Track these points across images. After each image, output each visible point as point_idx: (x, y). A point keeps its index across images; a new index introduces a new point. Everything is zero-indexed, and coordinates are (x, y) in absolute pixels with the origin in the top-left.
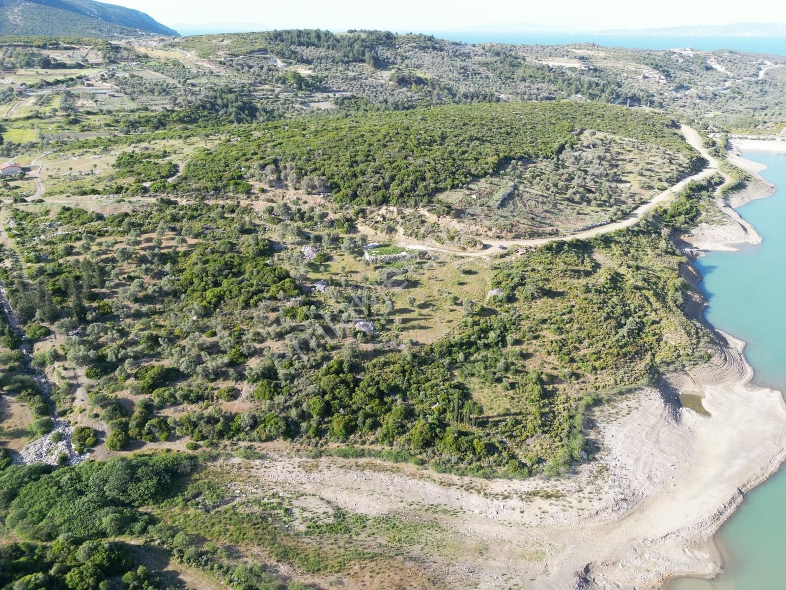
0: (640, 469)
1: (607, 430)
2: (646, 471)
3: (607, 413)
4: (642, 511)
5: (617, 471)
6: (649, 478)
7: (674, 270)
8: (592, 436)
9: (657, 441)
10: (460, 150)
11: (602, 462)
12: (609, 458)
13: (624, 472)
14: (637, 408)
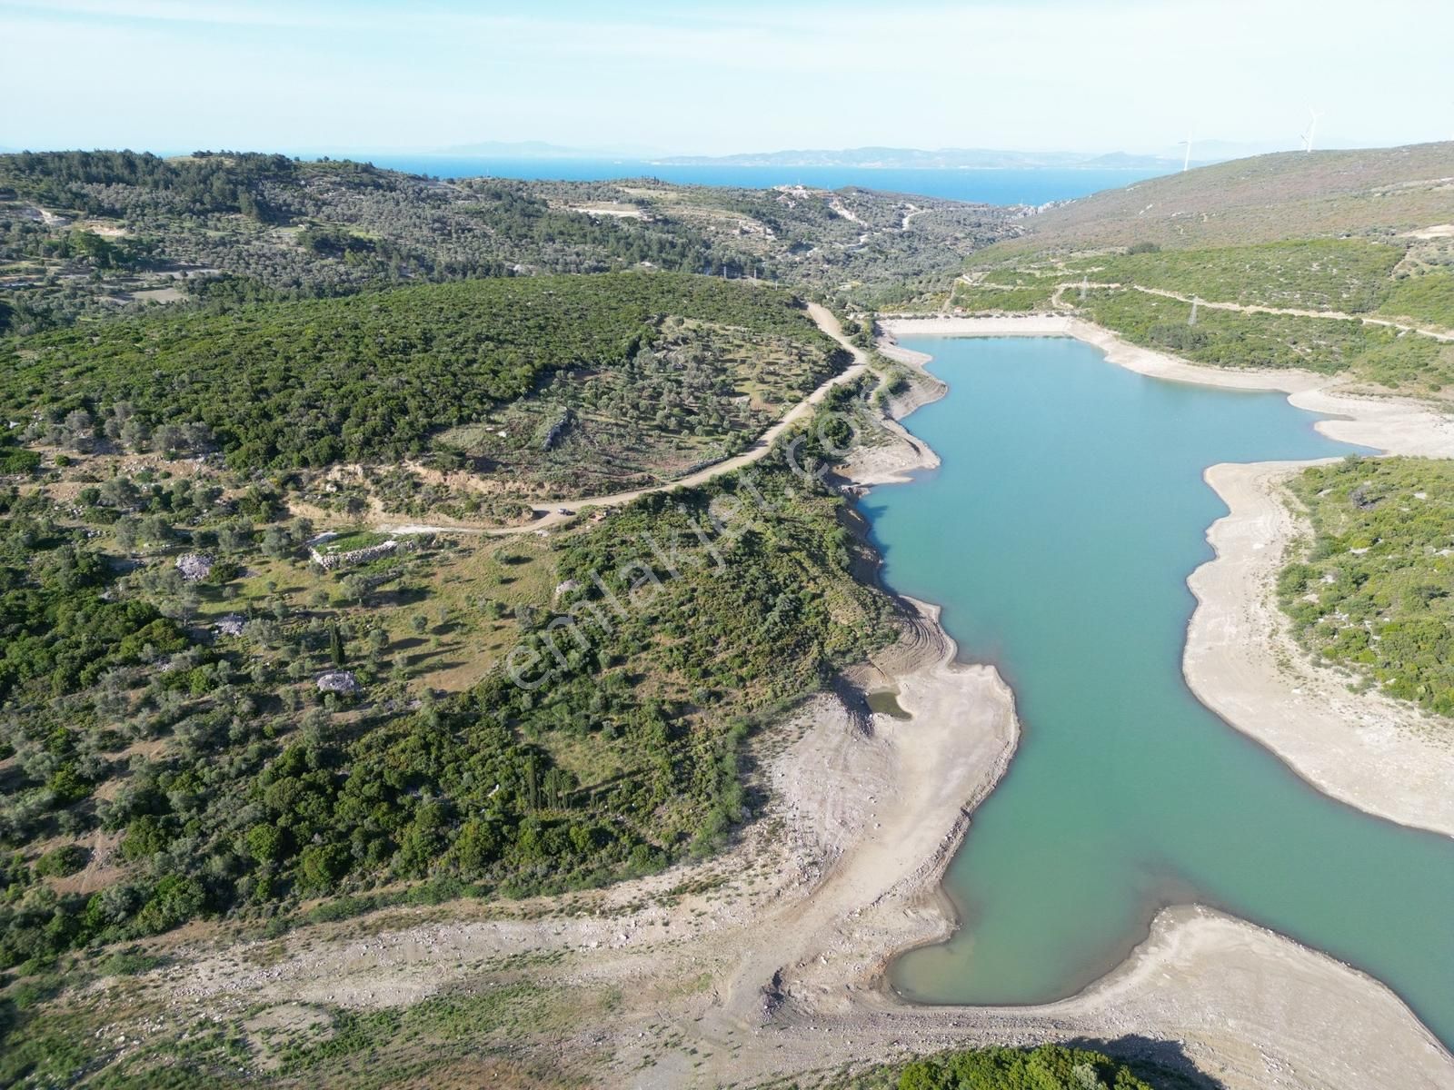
0: (828, 815)
1: (774, 768)
2: (838, 814)
3: (770, 743)
4: (840, 873)
5: (797, 825)
6: (843, 823)
7: (830, 518)
8: (754, 781)
9: (846, 768)
10: (463, 358)
11: (774, 816)
12: (782, 808)
13: (807, 823)
14: (811, 727)
